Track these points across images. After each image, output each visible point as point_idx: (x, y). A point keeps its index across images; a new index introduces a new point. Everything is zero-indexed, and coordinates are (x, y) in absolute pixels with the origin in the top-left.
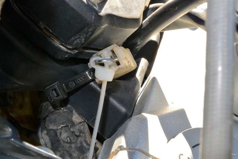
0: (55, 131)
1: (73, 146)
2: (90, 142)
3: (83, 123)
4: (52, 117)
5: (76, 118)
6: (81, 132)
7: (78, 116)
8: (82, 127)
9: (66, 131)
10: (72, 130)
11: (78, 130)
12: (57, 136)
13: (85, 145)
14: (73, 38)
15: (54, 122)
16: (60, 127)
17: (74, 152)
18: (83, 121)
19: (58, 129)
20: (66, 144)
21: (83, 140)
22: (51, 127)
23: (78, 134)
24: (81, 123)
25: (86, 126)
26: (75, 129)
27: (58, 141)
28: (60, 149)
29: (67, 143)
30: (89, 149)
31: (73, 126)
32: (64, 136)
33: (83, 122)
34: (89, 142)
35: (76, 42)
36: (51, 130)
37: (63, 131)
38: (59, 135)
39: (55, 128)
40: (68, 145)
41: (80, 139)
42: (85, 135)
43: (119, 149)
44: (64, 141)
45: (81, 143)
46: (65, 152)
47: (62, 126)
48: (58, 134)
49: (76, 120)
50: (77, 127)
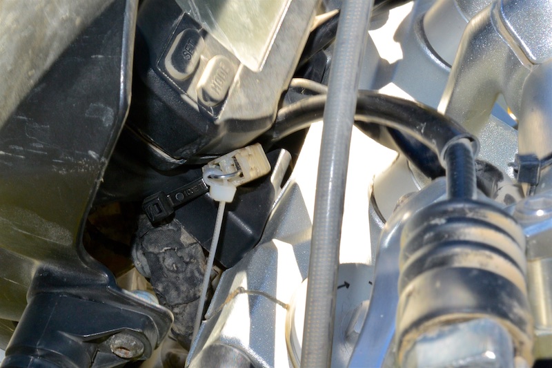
0: (156, 255)
1: (181, 276)
2: (204, 270)
3: (194, 245)
4: (153, 236)
5: (186, 238)
6: (191, 257)
7: (188, 234)
8: (194, 250)
9: (171, 256)
10: (179, 254)
11: (188, 254)
12: (159, 261)
13: (197, 274)
14: (181, 150)
15: (156, 242)
16: (163, 250)
17: (183, 285)
18: (195, 241)
19: (159, 253)
20: (171, 274)
21: (194, 268)
22: (151, 250)
23: (188, 260)
24: (192, 244)
25: (200, 249)
26: (184, 254)
27: (161, 268)
28: (163, 279)
29: (173, 271)
30: (202, 281)
31: (180, 249)
32: (169, 262)
33: (195, 243)
34: (202, 270)
35: (185, 153)
36: (151, 253)
37: (166, 256)
38: (162, 262)
39: (156, 251)
40: (175, 275)
41: (190, 266)
42: (197, 261)
43: (238, 291)
44: (168, 270)
45: (192, 272)
46: (170, 284)
47: (166, 248)
48: (161, 260)
49: (185, 240)
50: (187, 250)
